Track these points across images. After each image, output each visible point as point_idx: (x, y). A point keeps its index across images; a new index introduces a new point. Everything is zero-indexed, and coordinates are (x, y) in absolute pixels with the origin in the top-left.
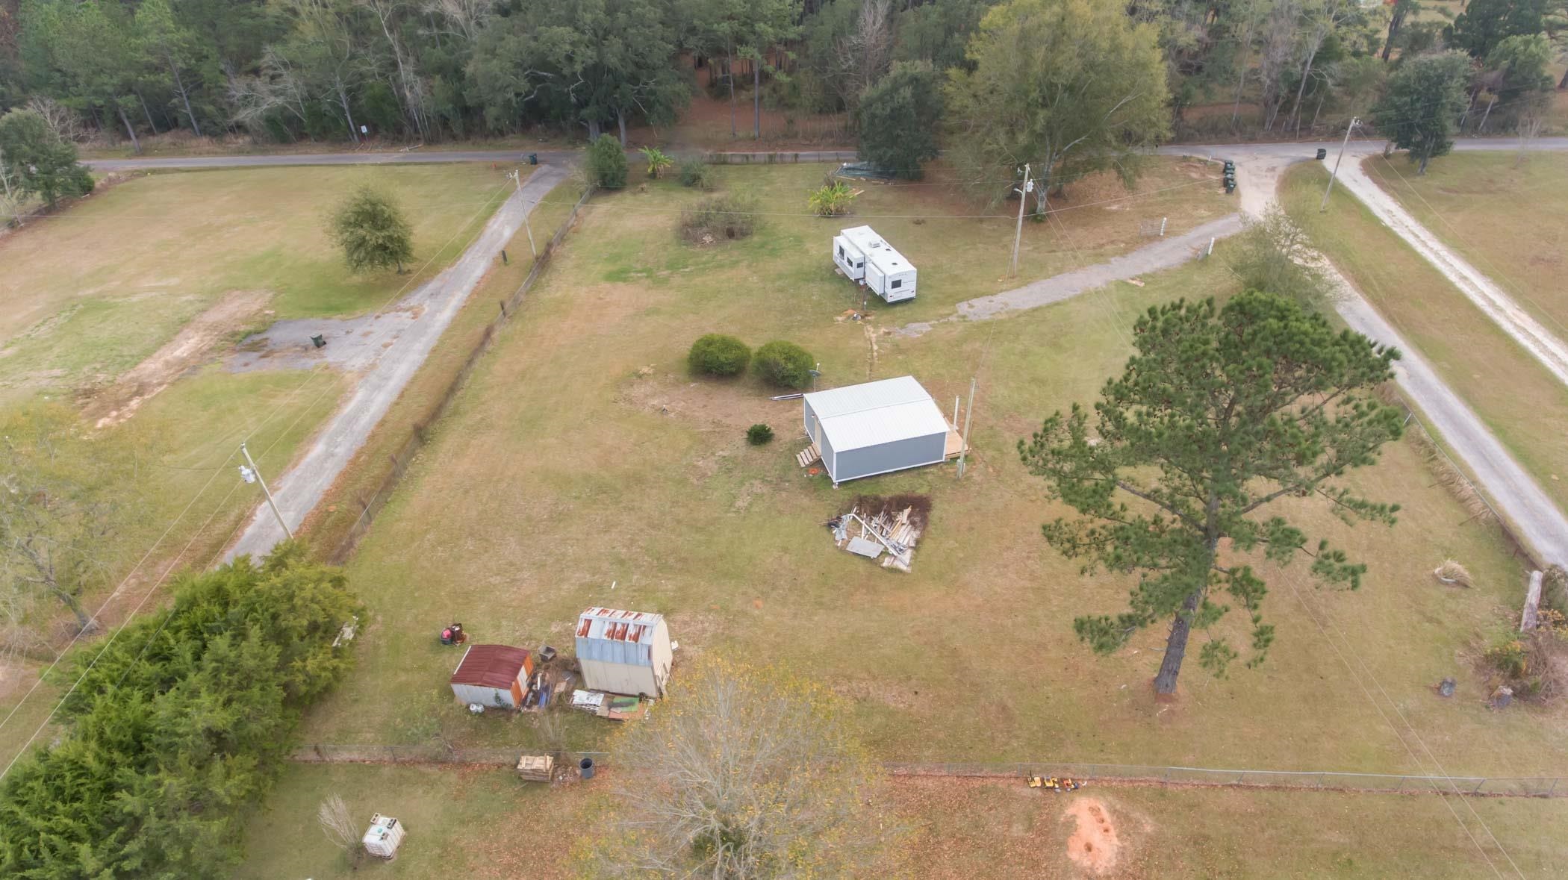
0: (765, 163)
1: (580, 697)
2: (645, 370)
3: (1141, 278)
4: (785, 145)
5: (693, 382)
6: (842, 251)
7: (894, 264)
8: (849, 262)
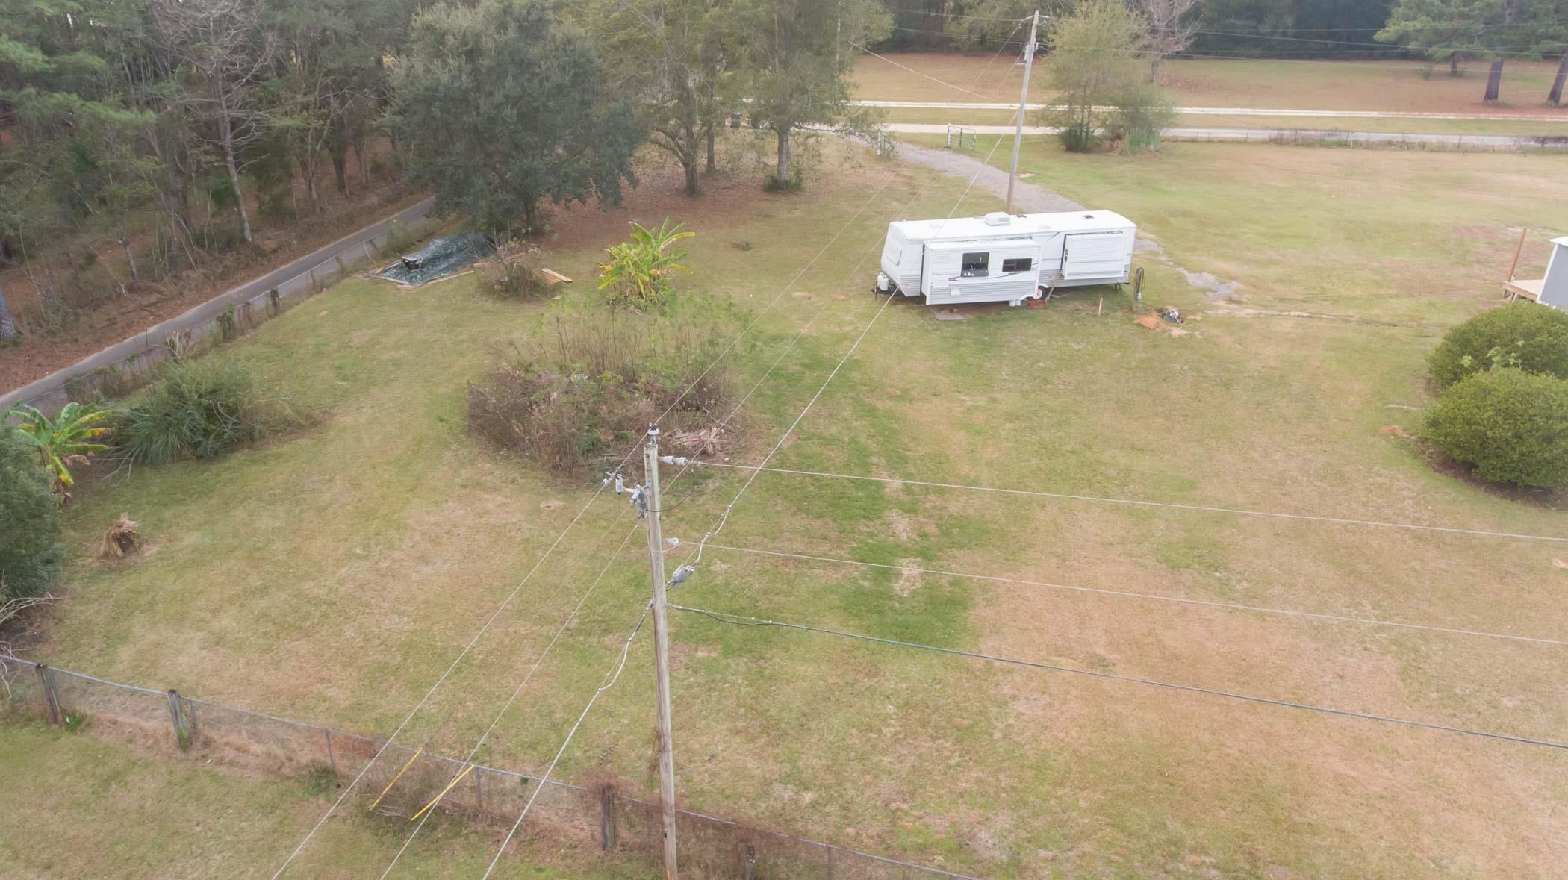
6: (975, 263)
7: (1088, 217)
8: (1012, 266)
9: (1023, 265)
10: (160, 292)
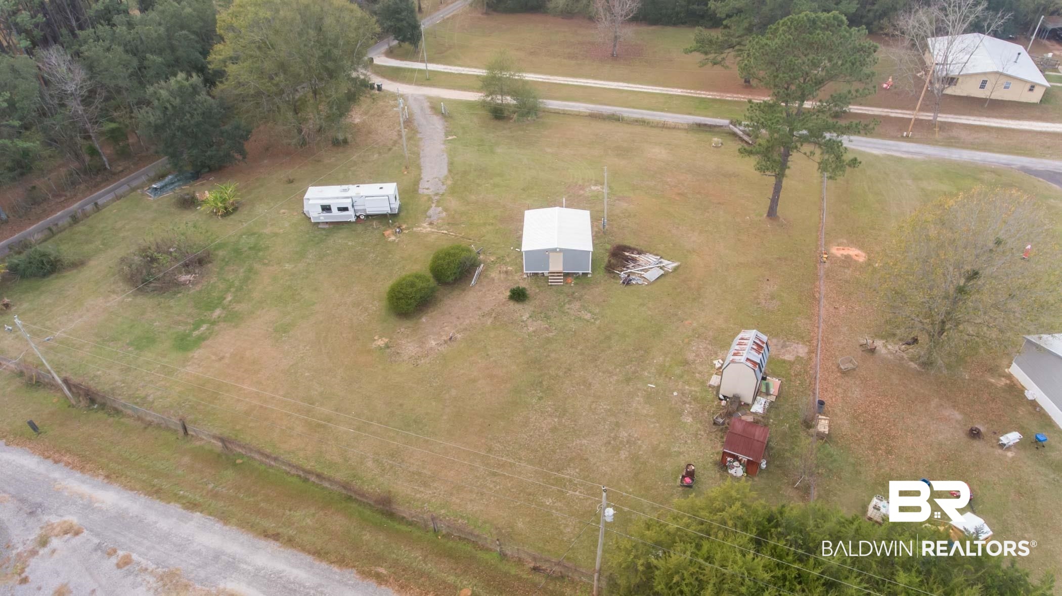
0: (71, 225)
1: (758, 408)
2: (381, 343)
3: (447, 133)
4: (44, 211)
5: (420, 318)
6: (326, 209)
7: (381, 188)
8: (342, 209)
9: (346, 209)
10: (66, 196)
